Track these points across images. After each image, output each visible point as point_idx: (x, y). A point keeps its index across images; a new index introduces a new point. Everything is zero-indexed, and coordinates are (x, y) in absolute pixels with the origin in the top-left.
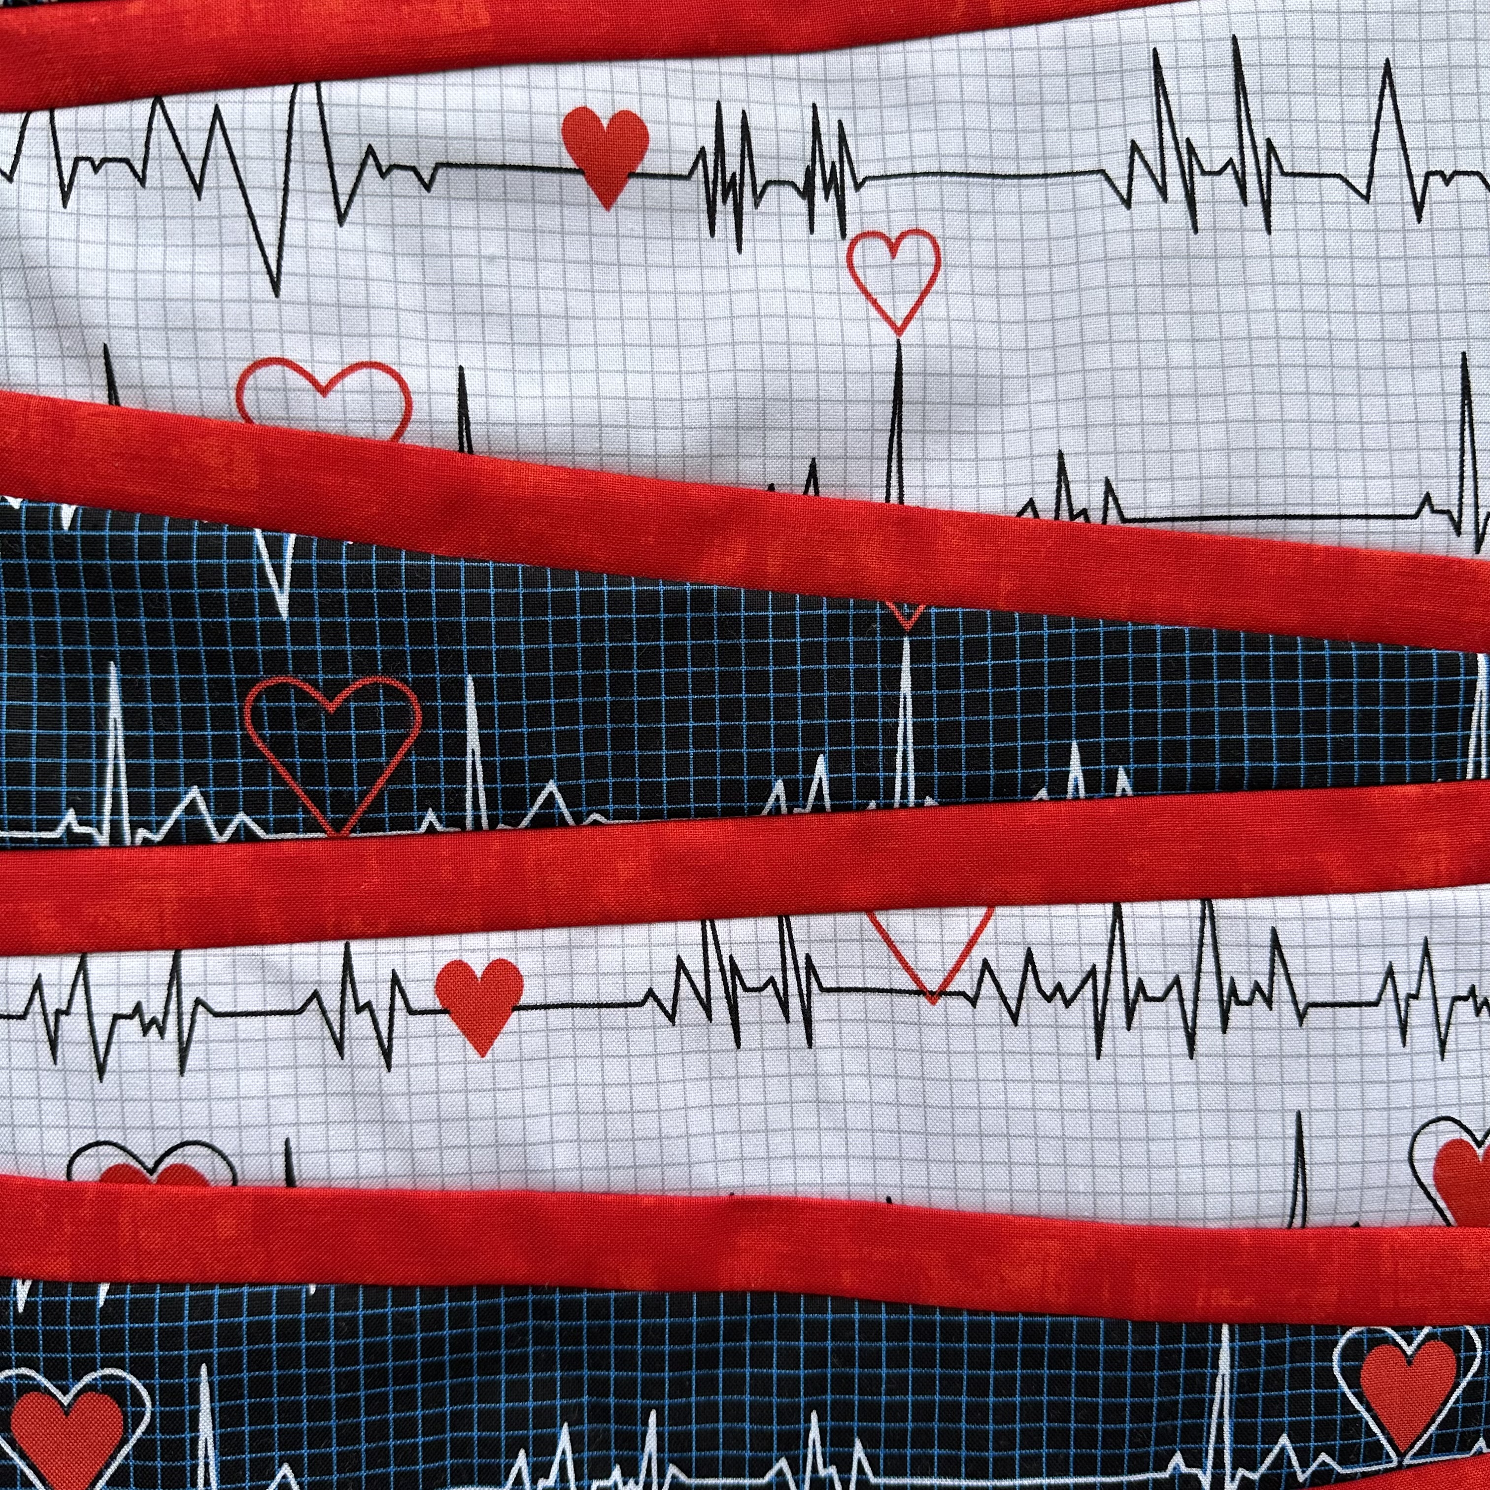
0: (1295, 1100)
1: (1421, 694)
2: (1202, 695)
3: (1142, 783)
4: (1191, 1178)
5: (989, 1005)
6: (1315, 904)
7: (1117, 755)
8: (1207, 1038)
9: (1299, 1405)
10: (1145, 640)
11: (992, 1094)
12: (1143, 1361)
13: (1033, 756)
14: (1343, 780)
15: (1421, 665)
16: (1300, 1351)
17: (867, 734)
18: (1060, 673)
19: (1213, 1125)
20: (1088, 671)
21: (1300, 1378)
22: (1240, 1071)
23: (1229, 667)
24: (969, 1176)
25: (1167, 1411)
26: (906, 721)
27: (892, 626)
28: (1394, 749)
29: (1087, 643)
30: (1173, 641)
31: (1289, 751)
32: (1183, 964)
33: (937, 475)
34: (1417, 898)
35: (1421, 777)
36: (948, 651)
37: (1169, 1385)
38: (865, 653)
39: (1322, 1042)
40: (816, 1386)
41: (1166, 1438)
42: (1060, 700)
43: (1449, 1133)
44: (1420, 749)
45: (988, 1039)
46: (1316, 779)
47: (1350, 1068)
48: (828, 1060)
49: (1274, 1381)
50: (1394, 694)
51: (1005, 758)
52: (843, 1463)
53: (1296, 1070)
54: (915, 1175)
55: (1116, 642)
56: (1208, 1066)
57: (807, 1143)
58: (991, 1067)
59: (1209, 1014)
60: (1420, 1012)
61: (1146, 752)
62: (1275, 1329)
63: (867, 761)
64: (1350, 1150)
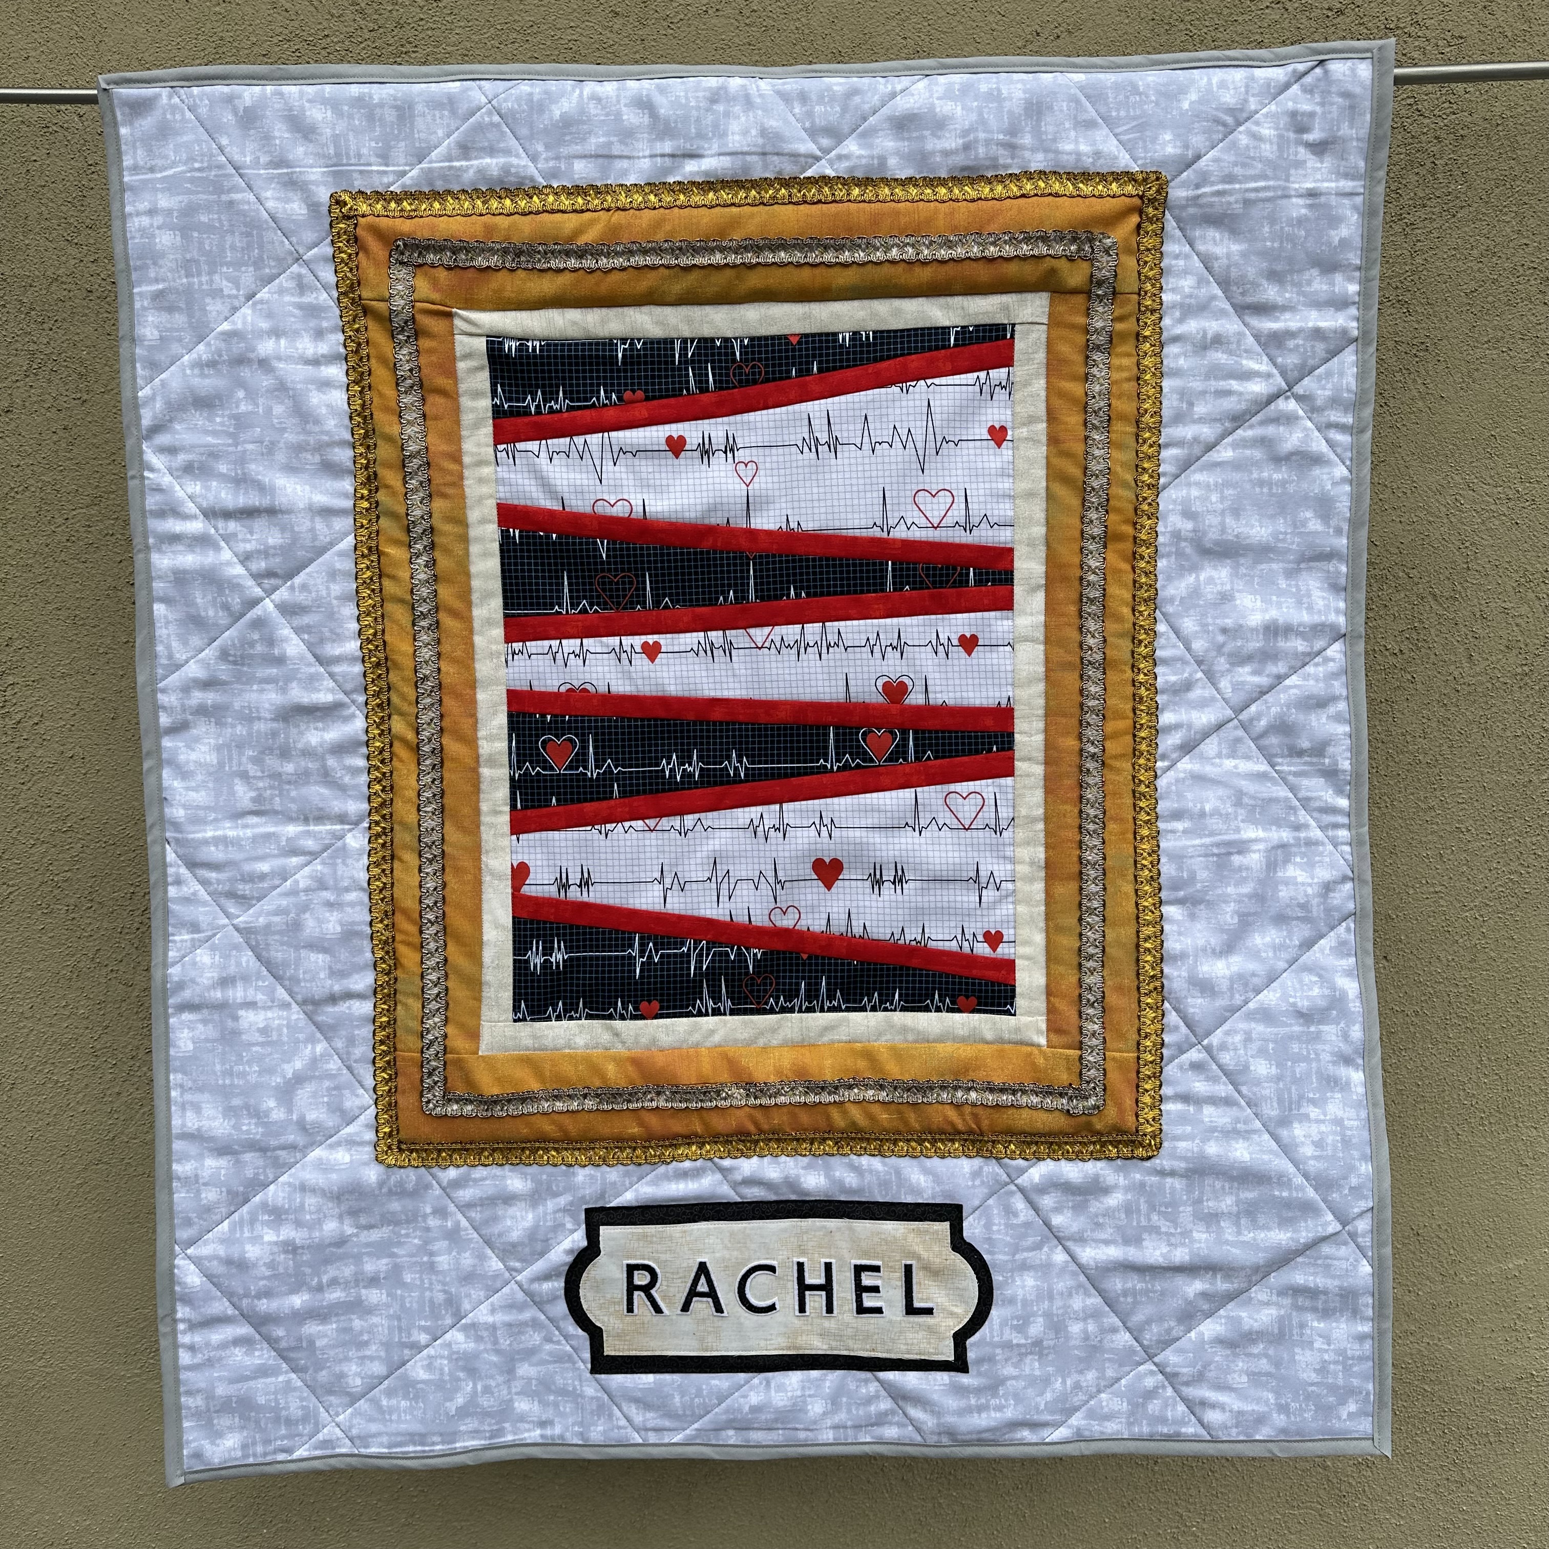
0: (846, 670)
1: (875, 571)
2: (821, 573)
3: (808, 594)
4: (821, 689)
5: (773, 650)
6: (849, 623)
7: (802, 588)
8: (824, 656)
9: (851, 747)
10: (807, 560)
11: (774, 671)
12: (811, 735)
13: (782, 589)
14: (855, 592)
15: (874, 564)
16: (851, 734)
17: (742, 585)
18: (787, 568)
19: (826, 676)
20: (794, 568)
21: (851, 740)
22: (832, 663)
23: (828, 566)
24: (769, 691)
25: (818, 748)
26: (752, 582)
27: (748, 558)
28: (868, 585)
29: (794, 561)
30: (814, 560)
31: (842, 586)
32: (818, 638)
33: (759, 520)
34: (875, 621)
35: (875, 591)
36: (761, 564)
37: (818, 741)
38: (742, 565)
39: (851, 656)
40: (734, 743)
41: (818, 754)
42: (788, 575)
43: (886, 679)
44: (875, 584)
45: (773, 658)
46: (849, 593)
47: (858, 663)
48: (736, 666)
49: (844, 741)
50: (868, 571)
51: (775, 589)
52: (741, 762)
53: (845, 663)
54: (757, 692)
55: (801, 560)
56: (824, 662)
57: (731, 685)
58: (774, 665)
59: (824, 650)
60: (877, 649)
61: (808, 587)
62: (845, 728)
63: (743, 591)
64: (860, 683)
